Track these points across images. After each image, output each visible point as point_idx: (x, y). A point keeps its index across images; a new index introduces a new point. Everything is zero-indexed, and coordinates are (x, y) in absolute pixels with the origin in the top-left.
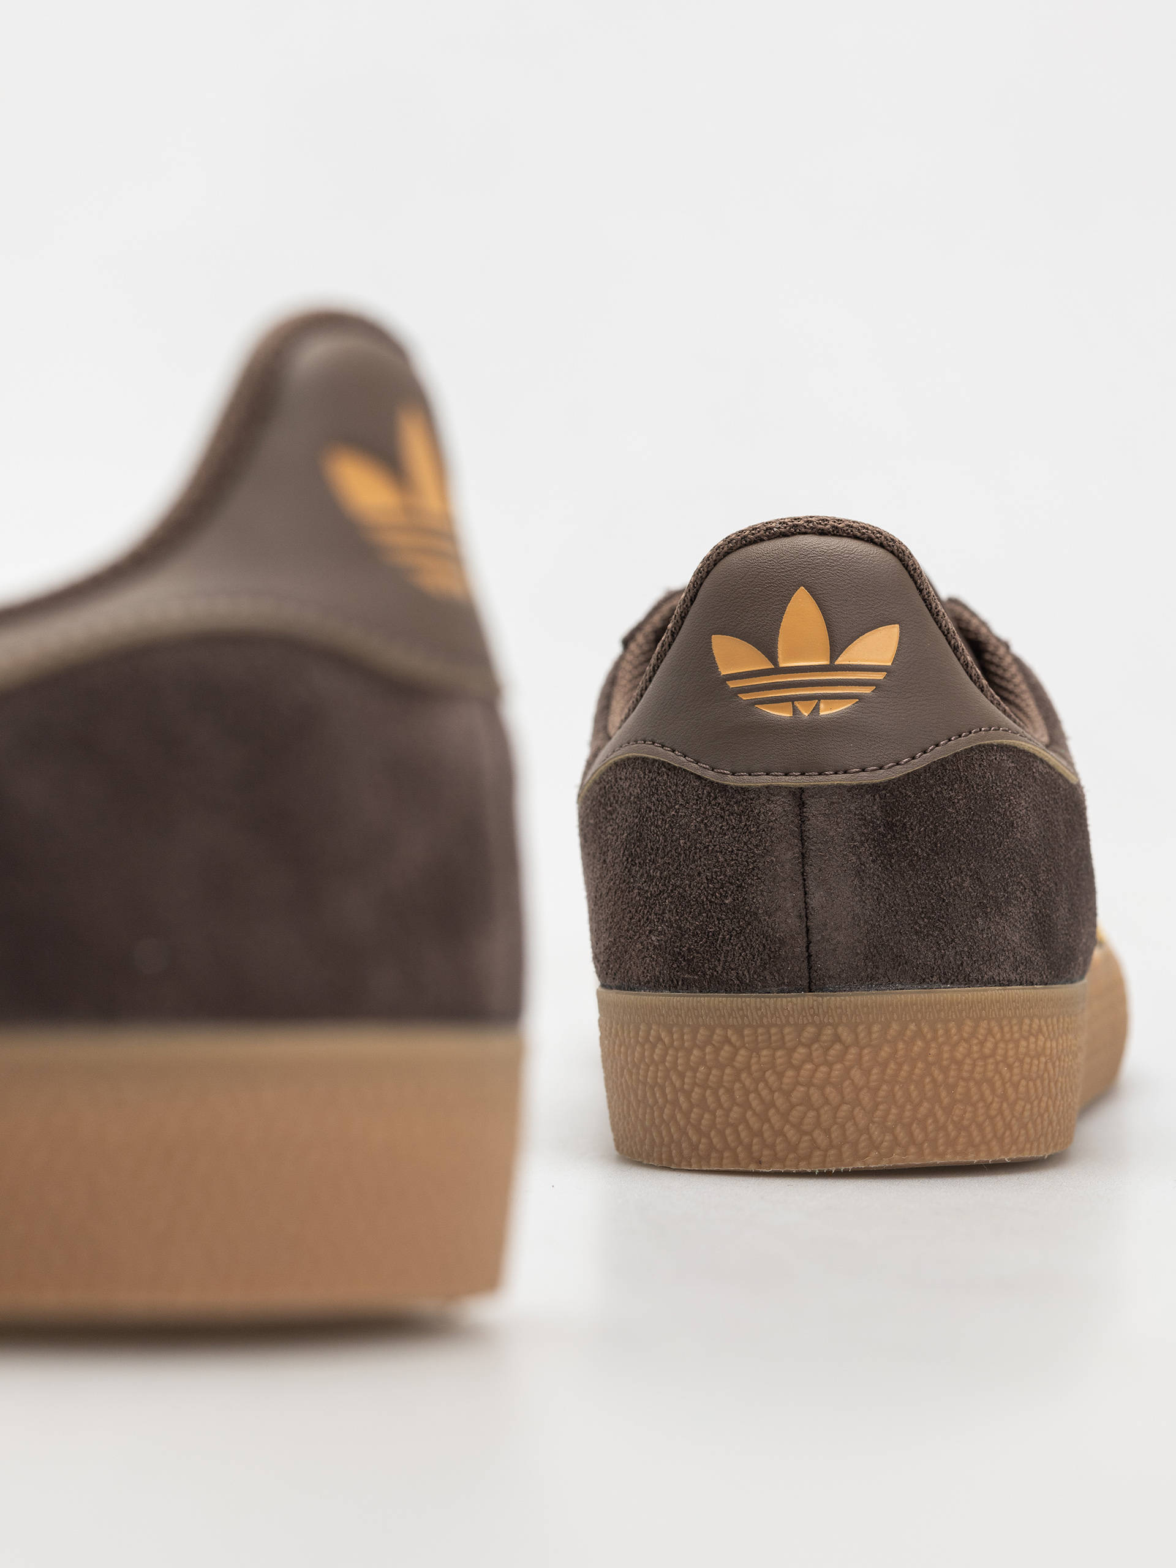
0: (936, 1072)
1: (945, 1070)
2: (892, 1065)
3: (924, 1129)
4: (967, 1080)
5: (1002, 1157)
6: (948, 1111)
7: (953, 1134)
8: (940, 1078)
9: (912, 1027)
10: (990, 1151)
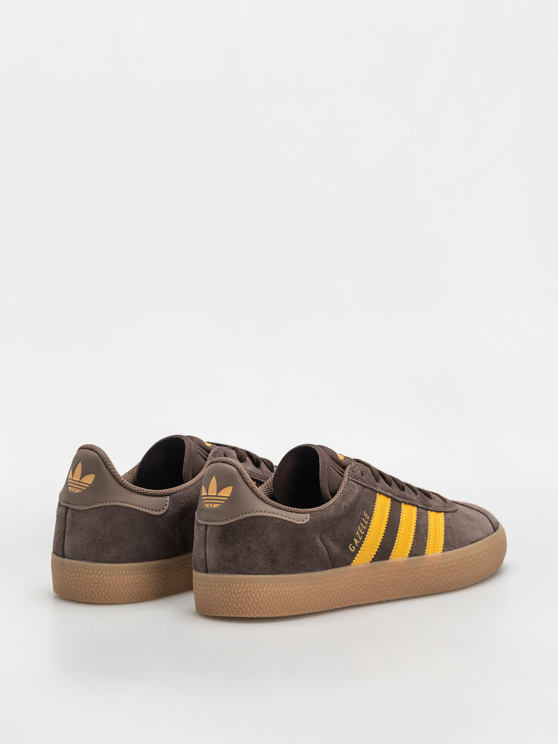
0: (233, 595)
1: (236, 595)
2: (223, 592)
3: (231, 608)
4: (242, 597)
5: (254, 616)
6: (237, 604)
7: (238, 610)
8: (234, 596)
9: (228, 584)
10: (249, 614)
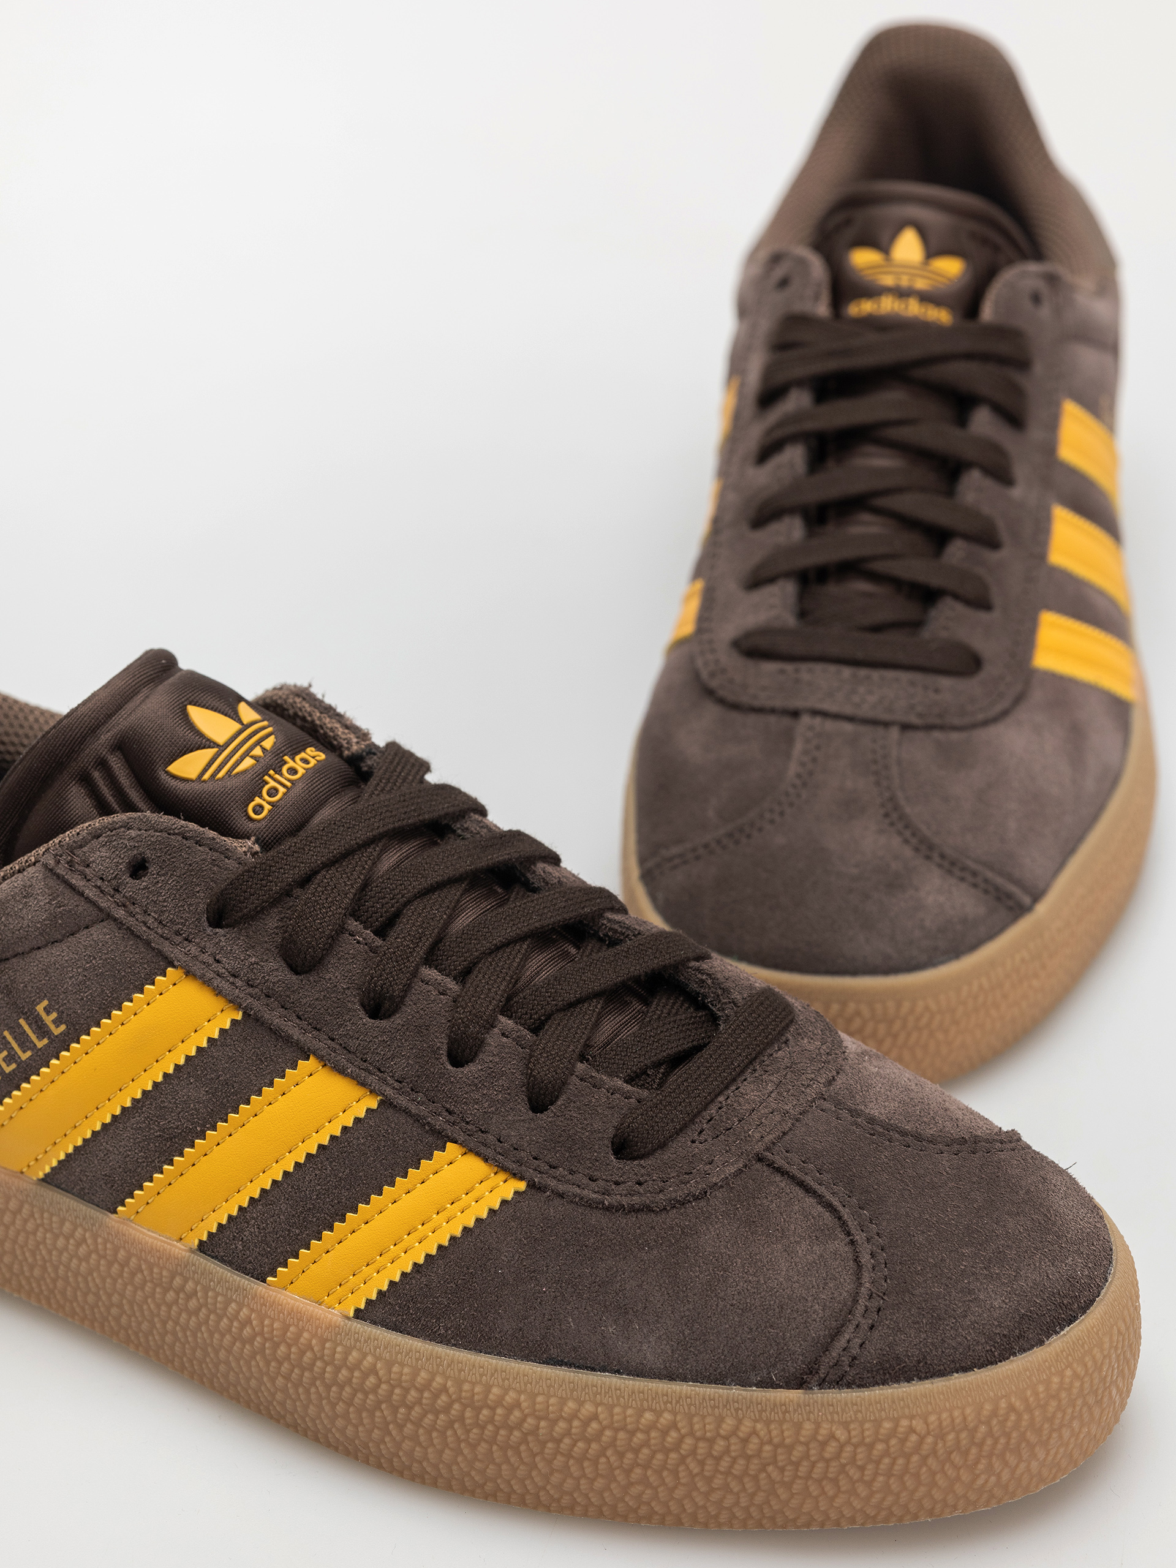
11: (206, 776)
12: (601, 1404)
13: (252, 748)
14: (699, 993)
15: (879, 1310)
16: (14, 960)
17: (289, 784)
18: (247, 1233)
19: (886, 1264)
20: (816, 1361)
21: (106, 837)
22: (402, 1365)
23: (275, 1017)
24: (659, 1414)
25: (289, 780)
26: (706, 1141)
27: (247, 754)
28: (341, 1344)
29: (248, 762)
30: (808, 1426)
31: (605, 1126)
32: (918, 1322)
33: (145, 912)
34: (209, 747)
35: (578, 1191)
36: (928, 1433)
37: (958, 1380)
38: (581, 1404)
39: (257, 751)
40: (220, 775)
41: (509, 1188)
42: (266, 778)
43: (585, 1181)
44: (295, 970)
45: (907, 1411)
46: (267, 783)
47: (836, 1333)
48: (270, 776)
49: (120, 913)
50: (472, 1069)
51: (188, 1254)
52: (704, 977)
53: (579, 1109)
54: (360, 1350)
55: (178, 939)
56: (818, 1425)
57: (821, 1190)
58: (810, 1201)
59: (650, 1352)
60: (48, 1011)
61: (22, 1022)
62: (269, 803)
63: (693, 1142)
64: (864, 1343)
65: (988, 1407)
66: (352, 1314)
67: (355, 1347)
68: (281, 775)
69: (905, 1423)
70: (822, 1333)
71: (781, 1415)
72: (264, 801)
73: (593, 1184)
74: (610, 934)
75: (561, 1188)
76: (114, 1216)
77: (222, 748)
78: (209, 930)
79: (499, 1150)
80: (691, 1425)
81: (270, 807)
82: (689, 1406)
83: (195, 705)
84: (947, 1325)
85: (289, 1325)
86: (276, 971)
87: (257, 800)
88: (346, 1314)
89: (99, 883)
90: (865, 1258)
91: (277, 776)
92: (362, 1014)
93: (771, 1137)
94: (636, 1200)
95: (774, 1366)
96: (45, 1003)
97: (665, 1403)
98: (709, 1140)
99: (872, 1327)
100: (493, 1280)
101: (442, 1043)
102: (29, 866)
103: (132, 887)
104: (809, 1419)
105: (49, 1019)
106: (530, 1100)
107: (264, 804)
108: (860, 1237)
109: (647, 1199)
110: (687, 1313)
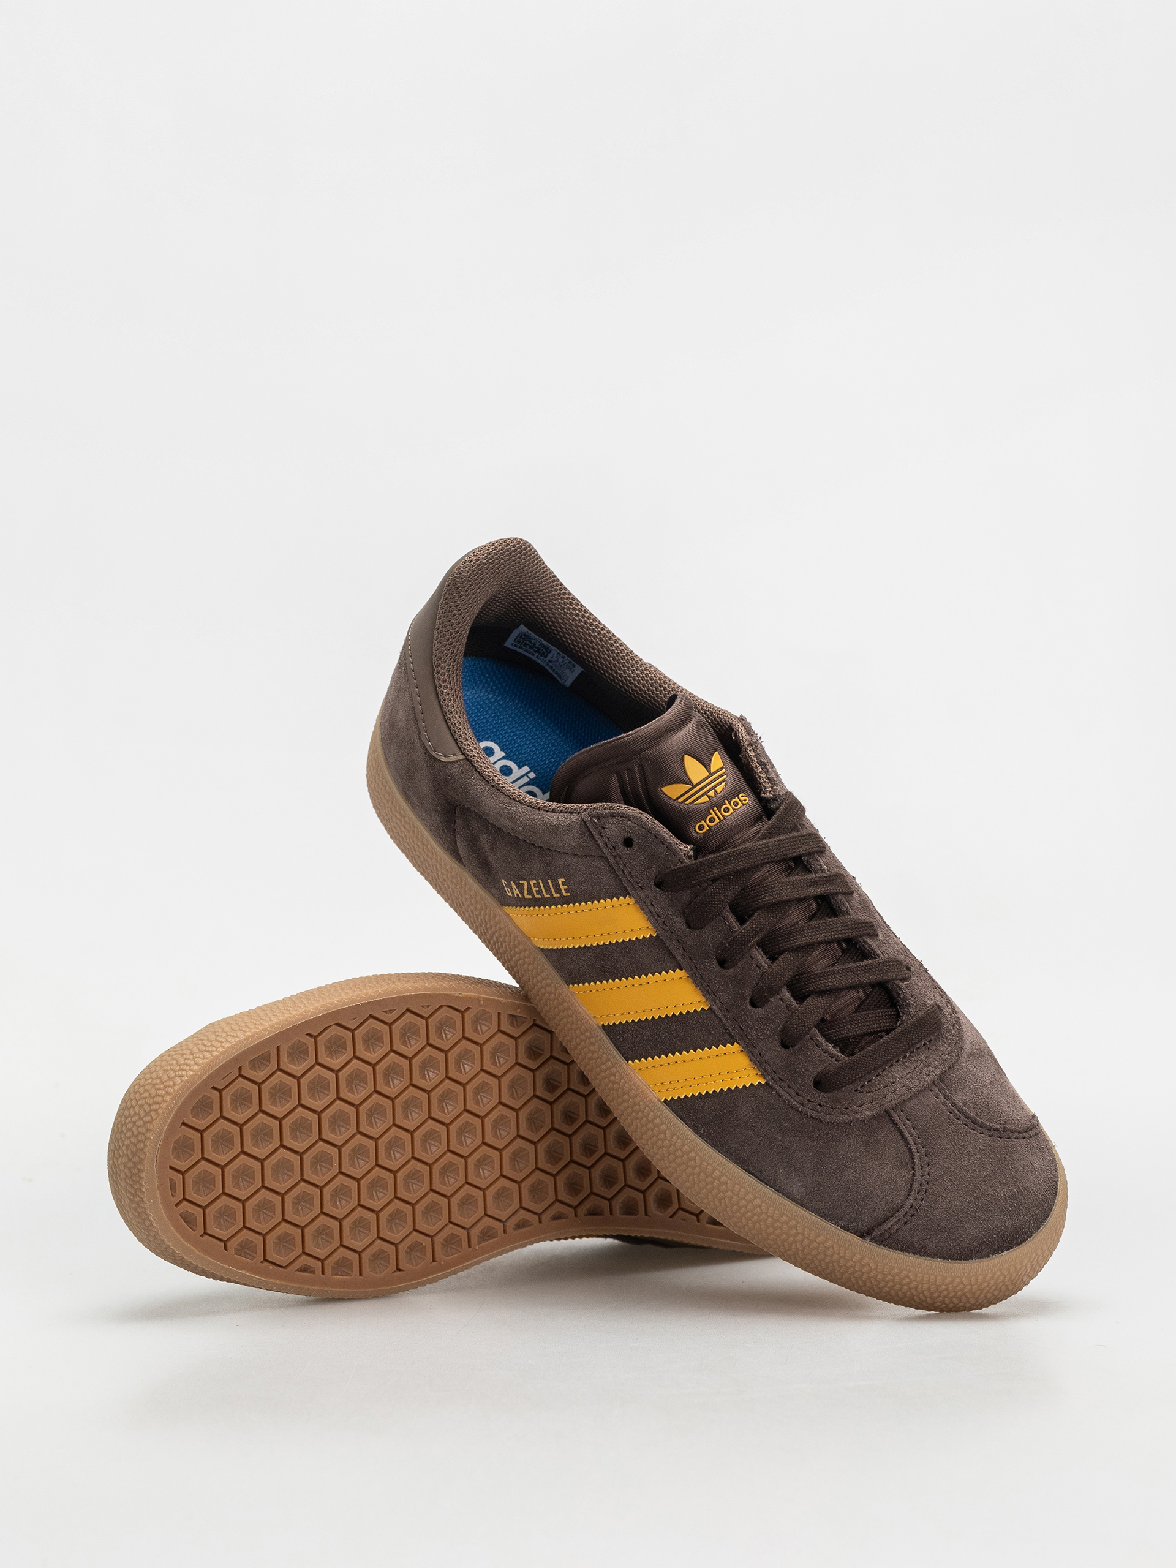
11: (680, 800)
12: (765, 1202)
13: (709, 790)
14: (895, 998)
15: (913, 1215)
16: (554, 853)
17: (722, 818)
18: (626, 1035)
19: (926, 1192)
20: (873, 1229)
21: (617, 819)
22: (678, 1137)
23: (672, 945)
24: (790, 1219)
25: (723, 816)
26: (862, 1092)
27: (705, 793)
28: (653, 1112)
29: (705, 799)
30: (858, 1256)
31: (814, 1070)
32: (929, 1229)
33: (625, 865)
34: (688, 784)
35: (789, 1097)
36: (916, 1280)
37: (939, 1263)
38: (756, 1198)
39: (712, 793)
40: (687, 802)
41: (757, 1080)
42: (712, 811)
43: (794, 1094)
44: (689, 926)
45: (908, 1268)
46: (711, 814)
47: (887, 1219)
48: (713, 810)
49: (612, 861)
50: (760, 1011)
51: (596, 1026)
52: (900, 993)
53: (804, 1055)
54: (661, 1120)
55: (636, 886)
56: (863, 1258)
57: (910, 1140)
58: (902, 1143)
59: (797, 1189)
60: (563, 883)
61: (549, 881)
62: (708, 826)
63: (856, 1091)
64: (899, 1229)
65: (950, 1279)
66: (663, 1100)
67: (659, 1117)
68: (720, 811)
69: (905, 1272)
70: (880, 1216)
71: (847, 1246)
72: (706, 824)
73: (797, 1098)
74: (862, 948)
75: (782, 1092)
76: (566, 986)
77: (694, 786)
78: (653, 887)
79: (758, 1059)
80: (804, 1230)
81: (708, 828)
82: (806, 1222)
83: (689, 755)
84: (943, 1235)
85: (632, 1089)
86: (679, 924)
87: (703, 822)
88: (660, 1099)
89: (607, 840)
90: (916, 1186)
91: (717, 811)
92: (715, 962)
93: (896, 1102)
94: (815, 1114)
95: (852, 1223)
96: (563, 880)
97: (795, 1216)
98: (864, 1093)
99: (906, 1223)
100: (734, 1121)
101: (748, 993)
102: (575, 813)
103: (623, 850)
104: (860, 1253)
105: (563, 888)
106: (782, 1040)
107: (706, 825)
108: (918, 1172)
109: (820, 1116)
110: (819, 1180)
